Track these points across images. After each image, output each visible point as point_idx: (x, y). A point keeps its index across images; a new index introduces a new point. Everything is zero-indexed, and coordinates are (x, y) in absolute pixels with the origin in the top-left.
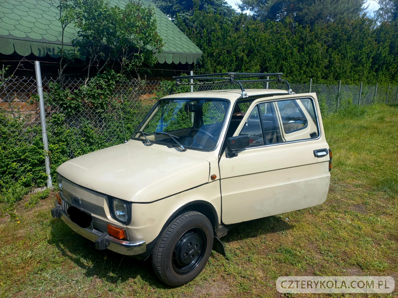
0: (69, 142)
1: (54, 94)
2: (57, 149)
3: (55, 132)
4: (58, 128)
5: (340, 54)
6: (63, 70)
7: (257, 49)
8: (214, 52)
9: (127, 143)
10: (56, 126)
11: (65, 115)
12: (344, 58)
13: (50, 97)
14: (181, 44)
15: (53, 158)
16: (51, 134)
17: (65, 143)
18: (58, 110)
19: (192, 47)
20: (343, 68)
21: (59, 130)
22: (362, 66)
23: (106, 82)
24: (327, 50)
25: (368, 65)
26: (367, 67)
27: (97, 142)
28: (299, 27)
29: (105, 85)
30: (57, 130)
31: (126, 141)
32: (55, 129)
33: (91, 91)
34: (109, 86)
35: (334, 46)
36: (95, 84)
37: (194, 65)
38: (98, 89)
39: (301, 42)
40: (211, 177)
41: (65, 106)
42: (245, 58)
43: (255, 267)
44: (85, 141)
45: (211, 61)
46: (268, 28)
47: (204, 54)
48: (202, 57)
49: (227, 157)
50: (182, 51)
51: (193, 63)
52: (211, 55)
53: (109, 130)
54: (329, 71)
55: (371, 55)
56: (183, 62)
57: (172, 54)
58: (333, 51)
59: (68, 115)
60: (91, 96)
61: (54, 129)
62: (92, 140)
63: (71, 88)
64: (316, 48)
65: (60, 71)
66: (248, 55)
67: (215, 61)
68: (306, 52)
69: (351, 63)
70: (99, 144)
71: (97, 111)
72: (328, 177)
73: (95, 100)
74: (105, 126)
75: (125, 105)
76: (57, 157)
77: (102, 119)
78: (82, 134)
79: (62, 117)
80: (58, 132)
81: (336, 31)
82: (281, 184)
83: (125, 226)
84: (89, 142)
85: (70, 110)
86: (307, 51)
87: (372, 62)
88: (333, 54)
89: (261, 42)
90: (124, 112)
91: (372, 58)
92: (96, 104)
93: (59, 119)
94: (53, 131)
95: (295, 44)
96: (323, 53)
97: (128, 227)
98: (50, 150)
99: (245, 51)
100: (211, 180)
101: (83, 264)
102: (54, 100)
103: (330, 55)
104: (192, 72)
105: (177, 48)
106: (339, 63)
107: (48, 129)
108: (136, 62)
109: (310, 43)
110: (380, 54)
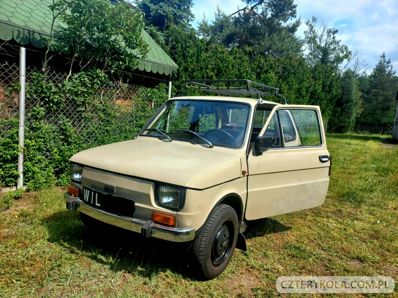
0: (46, 139)
1: (37, 85)
2: (33, 146)
3: (32, 127)
4: (36, 123)
5: (288, 85)
6: (47, 62)
7: (225, 70)
8: (189, 67)
10: (34, 121)
11: (45, 110)
12: (291, 89)
13: (32, 88)
14: (158, 55)
15: (28, 155)
16: (28, 129)
17: (43, 140)
18: (38, 103)
19: (168, 59)
20: (289, 98)
21: (37, 125)
22: (303, 99)
23: (90, 81)
24: (278, 80)
25: (307, 99)
26: (306, 100)
27: (75, 143)
28: (257, 56)
29: (89, 83)
30: (35, 124)
31: (135, 138)
32: (33, 124)
33: (74, 87)
34: (92, 84)
35: (283, 77)
36: (79, 81)
37: (170, 77)
38: (82, 86)
39: (258, 70)
40: (243, 172)
41: (47, 100)
42: (214, 77)
43: (272, 261)
44: (62, 140)
45: (186, 75)
46: (233, 53)
47: (180, 67)
48: (178, 70)
49: (253, 155)
50: (159, 62)
51: (169, 75)
52: (186, 69)
53: (88, 130)
54: (279, 99)
55: (309, 90)
56: (161, 73)
57: (151, 63)
58: (282, 82)
59: (49, 110)
60: (74, 94)
61: (31, 124)
62: (71, 139)
63: (54, 82)
64: (270, 77)
65: (44, 62)
66: (217, 75)
67: (189, 76)
68: (262, 80)
69: (294, 95)
70: (77, 145)
71: (78, 110)
72: (328, 180)
73: (77, 97)
74: (84, 126)
75: (107, 106)
76: (32, 154)
77: (82, 118)
78: (60, 132)
79: (42, 111)
80: (36, 127)
81: (285, 64)
82: (294, 184)
83: (175, 213)
84: (67, 141)
85: (51, 105)
86: (263, 78)
87: (310, 96)
88: (283, 84)
89: (228, 64)
90: (105, 114)
91: (311, 93)
92: (78, 102)
93: (38, 113)
94: (30, 126)
95: (253, 71)
96: (276, 82)
97: (179, 213)
98: (25, 146)
99: (215, 71)
101: (102, 260)
102: (36, 92)
103: (281, 85)
104: (170, 83)
105: (155, 58)
106: (287, 93)
107: (25, 122)
108: (121, 65)
109: (266, 72)
110: (316, 91)
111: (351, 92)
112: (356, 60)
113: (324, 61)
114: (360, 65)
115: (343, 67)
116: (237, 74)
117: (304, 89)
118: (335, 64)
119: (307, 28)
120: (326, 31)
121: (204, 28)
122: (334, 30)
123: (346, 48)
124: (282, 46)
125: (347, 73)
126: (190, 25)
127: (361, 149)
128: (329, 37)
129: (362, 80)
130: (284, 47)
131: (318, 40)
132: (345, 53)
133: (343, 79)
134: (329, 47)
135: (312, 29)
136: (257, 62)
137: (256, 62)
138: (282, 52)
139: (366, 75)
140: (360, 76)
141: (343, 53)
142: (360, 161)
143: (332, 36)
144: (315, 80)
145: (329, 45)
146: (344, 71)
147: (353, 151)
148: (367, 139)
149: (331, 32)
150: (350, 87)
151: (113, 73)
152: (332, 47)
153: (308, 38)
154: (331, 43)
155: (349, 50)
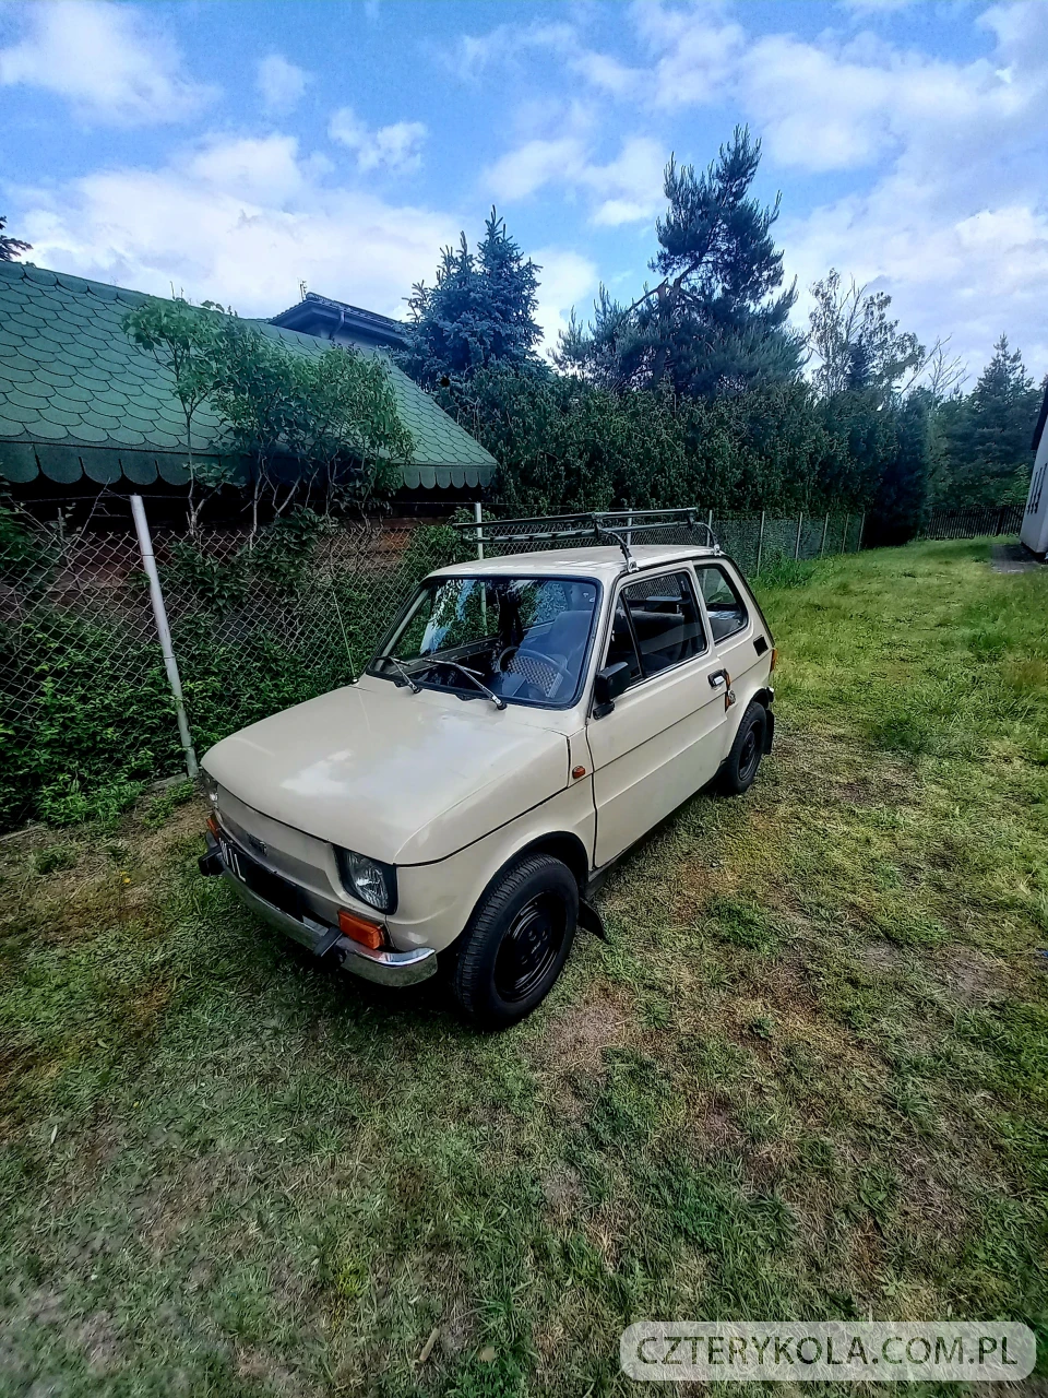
2: (202, 692)
3: (193, 654)
4: (199, 646)
5: (763, 457)
6: (197, 514)
7: (608, 452)
8: (521, 460)
9: (357, 685)
10: (195, 641)
11: (211, 615)
12: (771, 464)
14: (451, 443)
15: (194, 710)
16: (184, 659)
17: (219, 677)
18: (195, 605)
19: (476, 450)
20: (769, 486)
21: (202, 650)
24: (740, 449)
29: (295, 544)
30: (197, 649)
31: (355, 680)
32: (193, 648)
35: (752, 440)
36: (272, 543)
39: (691, 435)
40: (573, 772)
45: (517, 479)
47: (501, 464)
48: (498, 471)
50: (454, 460)
51: (479, 486)
52: (514, 466)
53: (312, 640)
54: (743, 493)
56: (459, 485)
57: (433, 468)
58: (750, 452)
59: (219, 615)
61: (190, 648)
63: (219, 554)
64: (719, 447)
65: (190, 516)
66: (590, 465)
67: (525, 479)
68: (700, 456)
69: (782, 475)
71: (282, 603)
74: (302, 633)
76: (203, 708)
77: (294, 618)
78: (253, 654)
79: (206, 620)
80: (199, 654)
81: (756, 409)
83: (383, 918)
85: (221, 603)
86: (702, 452)
88: (751, 456)
89: (614, 436)
91: (820, 464)
93: (198, 624)
94: (188, 653)
95: (679, 439)
96: (733, 455)
97: (392, 920)
98: (185, 694)
99: (584, 456)
100: (572, 781)
102: (185, 583)
103: (746, 460)
104: (478, 505)
105: (444, 455)
106: (761, 476)
107: (175, 648)
108: (359, 489)
109: (710, 435)
110: (835, 457)
111: (922, 445)
112: (937, 364)
113: (856, 379)
114: (945, 375)
115: (904, 385)
116: (639, 454)
117: (803, 459)
118: (886, 381)
119: (814, 304)
120: (861, 303)
121: (575, 349)
122: (881, 298)
123: (912, 339)
124: (751, 360)
125: (912, 401)
126: (534, 353)
127: (939, 586)
128: (870, 317)
129: (951, 408)
130: (755, 363)
131: (842, 330)
132: (909, 351)
133: (905, 417)
134: (870, 342)
135: (827, 304)
136: (687, 414)
137: (684, 415)
138: (752, 374)
139: (961, 397)
140: (946, 399)
141: (903, 352)
142: (932, 619)
143: (876, 314)
144: (831, 433)
145: (870, 337)
146: (905, 396)
147: (918, 593)
148: (958, 553)
149: (873, 303)
150: (918, 435)
151: (346, 508)
152: (876, 341)
153: (818, 330)
154: (874, 333)
155: (920, 342)
